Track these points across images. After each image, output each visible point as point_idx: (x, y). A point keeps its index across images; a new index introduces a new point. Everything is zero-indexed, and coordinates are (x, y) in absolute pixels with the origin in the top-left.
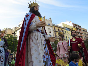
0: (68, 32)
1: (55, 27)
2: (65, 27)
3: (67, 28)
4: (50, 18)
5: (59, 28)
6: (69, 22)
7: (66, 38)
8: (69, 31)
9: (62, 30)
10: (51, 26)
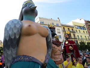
0: (79, 30)
1: (64, 27)
2: (76, 25)
3: (77, 26)
4: (58, 18)
5: (69, 28)
6: (80, 20)
7: (77, 37)
8: (81, 29)
9: (72, 29)
10: (60, 27)
